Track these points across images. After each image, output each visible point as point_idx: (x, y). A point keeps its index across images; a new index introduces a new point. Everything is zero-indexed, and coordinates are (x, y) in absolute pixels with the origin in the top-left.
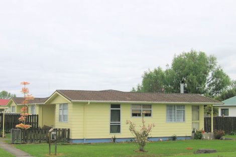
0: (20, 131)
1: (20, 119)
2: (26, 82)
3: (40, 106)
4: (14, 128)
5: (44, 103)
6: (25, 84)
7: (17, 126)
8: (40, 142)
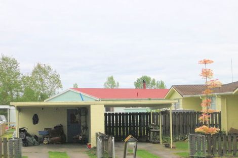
0: (203, 137)
1: (201, 118)
2: (207, 59)
3: (223, 97)
4: (194, 132)
5: (234, 93)
6: (205, 62)
7: (197, 130)
8: (234, 154)
